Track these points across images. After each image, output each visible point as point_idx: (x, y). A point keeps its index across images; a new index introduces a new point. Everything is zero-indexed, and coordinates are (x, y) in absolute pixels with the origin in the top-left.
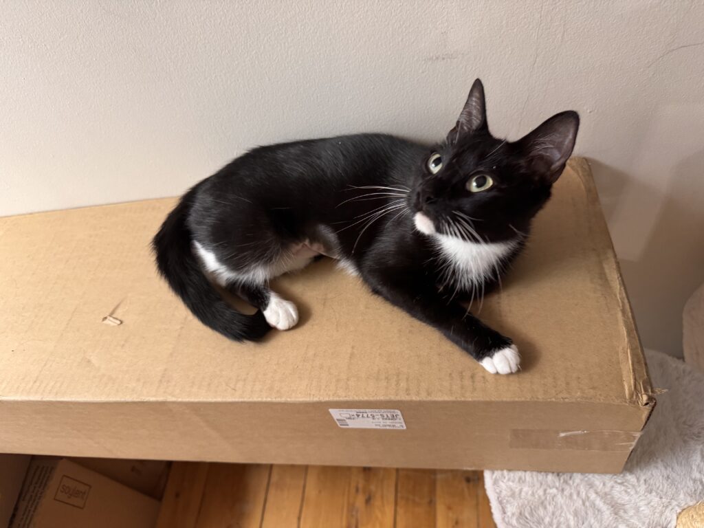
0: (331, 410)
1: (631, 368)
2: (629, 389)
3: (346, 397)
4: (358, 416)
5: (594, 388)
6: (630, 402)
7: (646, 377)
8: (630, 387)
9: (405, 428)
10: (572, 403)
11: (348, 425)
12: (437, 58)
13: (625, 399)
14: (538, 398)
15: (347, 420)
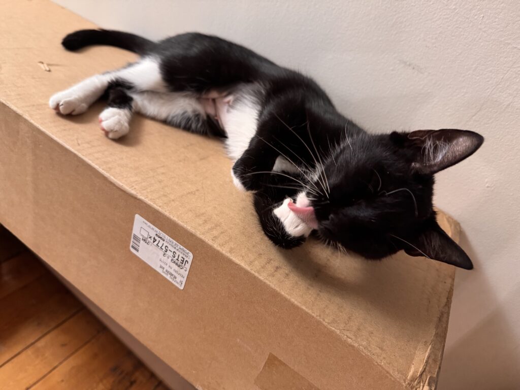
0: (137, 217)
1: (425, 359)
2: (414, 373)
3: (160, 207)
4: (155, 240)
5: (381, 349)
6: (408, 384)
7: (435, 376)
8: (416, 372)
9: (182, 288)
10: (353, 347)
11: (137, 251)
12: (410, 65)
13: (406, 378)
14: (324, 320)
15: (142, 242)
